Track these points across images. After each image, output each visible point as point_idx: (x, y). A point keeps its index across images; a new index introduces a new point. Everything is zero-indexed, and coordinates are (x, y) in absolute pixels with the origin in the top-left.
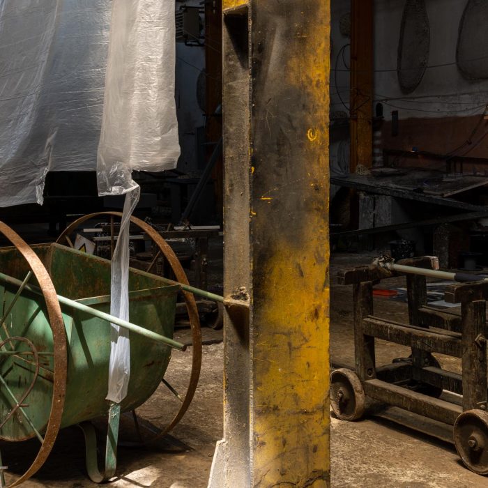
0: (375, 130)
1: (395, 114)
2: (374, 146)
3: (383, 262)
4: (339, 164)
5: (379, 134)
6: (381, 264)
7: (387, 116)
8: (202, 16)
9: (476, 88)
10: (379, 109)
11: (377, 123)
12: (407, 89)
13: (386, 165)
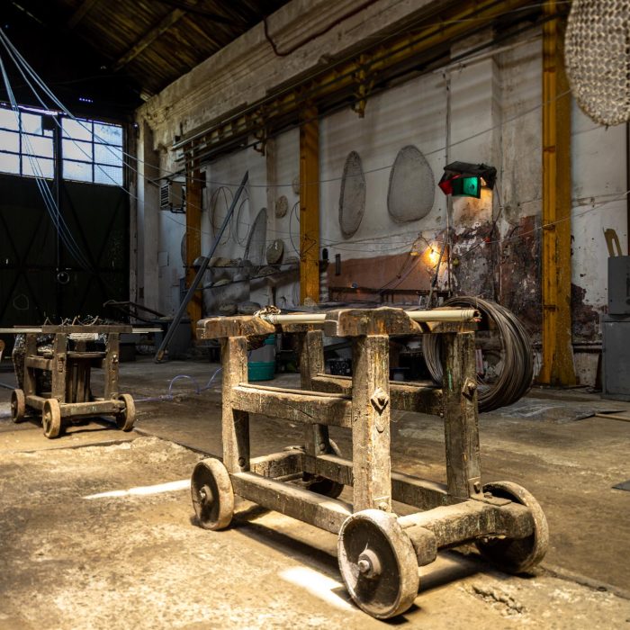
0: (321, 271)
1: (338, 256)
2: (321, 285)
3: (265, 313)
4: (293, 302)
5: (325, 274)
6: (263, 316)
7: (332, 259)
8: (184, 188)
9: (404, 230)
10: (325, 253)
11: (323, 265)
12: (348, 234)
13: (331, 299)
